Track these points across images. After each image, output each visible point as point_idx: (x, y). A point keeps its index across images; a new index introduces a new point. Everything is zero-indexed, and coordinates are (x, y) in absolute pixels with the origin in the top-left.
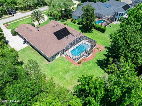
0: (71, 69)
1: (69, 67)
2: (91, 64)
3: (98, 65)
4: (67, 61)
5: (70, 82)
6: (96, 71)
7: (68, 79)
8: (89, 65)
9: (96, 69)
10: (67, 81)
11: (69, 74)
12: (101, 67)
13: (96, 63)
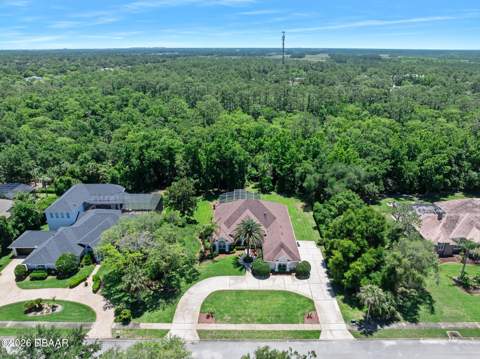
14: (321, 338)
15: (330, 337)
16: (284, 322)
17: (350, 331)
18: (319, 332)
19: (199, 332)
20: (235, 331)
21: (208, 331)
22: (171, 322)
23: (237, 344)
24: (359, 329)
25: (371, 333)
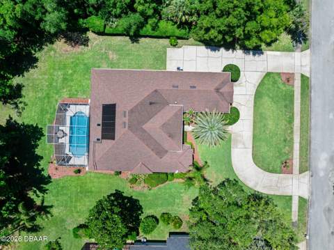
0: (63, 88)
1: (69, 88)
2: (47, 120)
3: (37, 127)
4: (78, 96)
5: (52, 71)
6: (33, 115)
7: (55, 73)
8: (48, 116)
9: (36, 117)
10: (54, 69)
11: (60, 80)
12: (32, 125)
13: (41, 129)
14: (308, 75)
15: (308, 69)
16: (292, 102)
17: (302, 51)
18: (302, 76)
19: (301, 172)
20: (300, 143)
21: (300, 165)
22: (291, 196)
23: (313, 142)
24: (301, 43)
25: (305, 36)
